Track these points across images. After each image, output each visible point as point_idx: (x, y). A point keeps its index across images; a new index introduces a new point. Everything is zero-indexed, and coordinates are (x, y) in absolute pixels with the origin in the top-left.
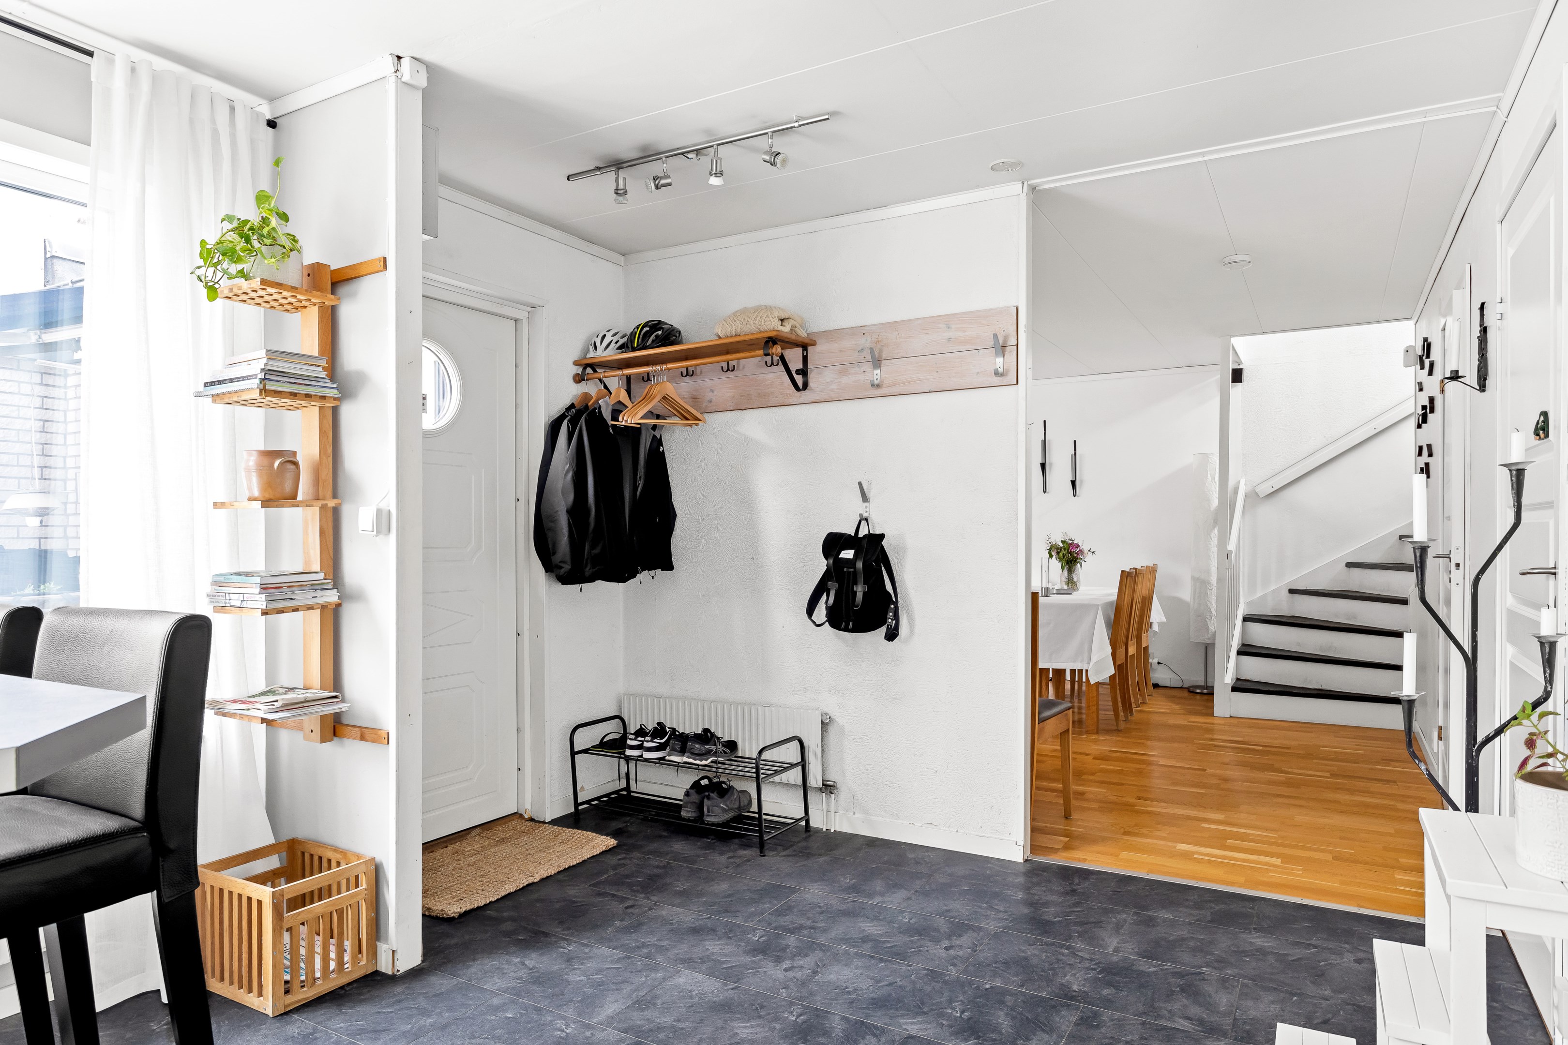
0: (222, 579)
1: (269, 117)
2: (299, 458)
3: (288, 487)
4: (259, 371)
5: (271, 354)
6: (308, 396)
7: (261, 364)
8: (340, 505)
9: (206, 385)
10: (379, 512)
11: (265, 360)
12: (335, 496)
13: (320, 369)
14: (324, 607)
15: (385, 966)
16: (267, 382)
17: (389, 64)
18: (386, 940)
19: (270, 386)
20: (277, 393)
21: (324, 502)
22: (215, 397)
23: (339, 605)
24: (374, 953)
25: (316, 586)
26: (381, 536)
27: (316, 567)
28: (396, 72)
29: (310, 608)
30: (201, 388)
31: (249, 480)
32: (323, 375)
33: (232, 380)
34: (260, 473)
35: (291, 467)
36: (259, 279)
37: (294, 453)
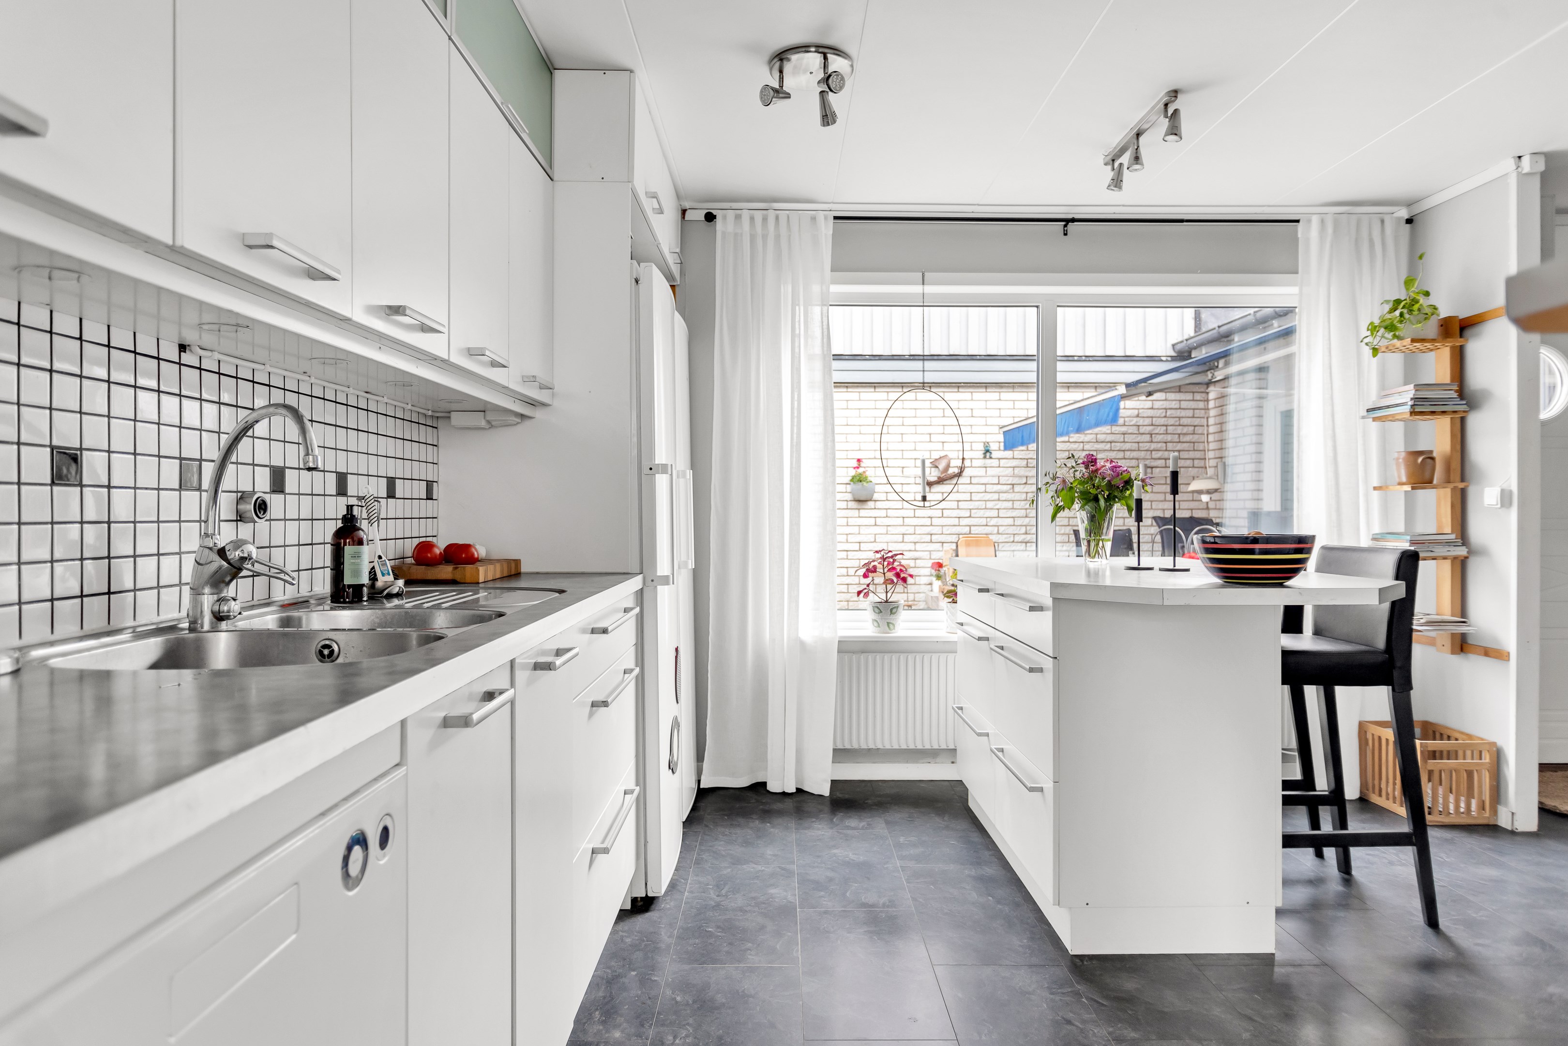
0: (1379, 536)
1: (1407, 217)
2: (1435, 455)
3: (1427, 475)
4: (1409, 399)
5: (1418, 388)
6: (1444, 412)
7: (1411, 394)
8: (1468, 486)
9: (1368, 411)
10: (1503, 491)
11: (1413, 392)
12: (1463, 480)
13: (1452, 392)
14: (1455, 558)
15: (1504, 821)
16: (1416, 407)
17: (1511, 164)
18: (1506, 804)
19: (1418, 409)
20: (1422, 413)
21: (1456, 485)
22: (1374, 419)
23: (1466, 558)
24: (1494, 812)
25: (1449, 543)
26: (1503, 509)
27: (1448, 530)
28: (1517, 169)
29: (1445, 558)
30: (1365, 414)
31: (1398, 470)
32: (1455, 395)
33: (1388, 407)
34: (1407, 466)
35: (1429, 461)
36: (1409, 339)
37: (1431, 452)
